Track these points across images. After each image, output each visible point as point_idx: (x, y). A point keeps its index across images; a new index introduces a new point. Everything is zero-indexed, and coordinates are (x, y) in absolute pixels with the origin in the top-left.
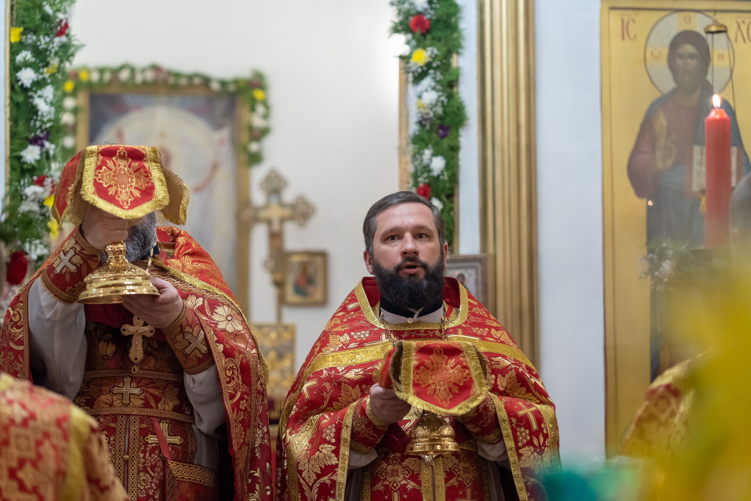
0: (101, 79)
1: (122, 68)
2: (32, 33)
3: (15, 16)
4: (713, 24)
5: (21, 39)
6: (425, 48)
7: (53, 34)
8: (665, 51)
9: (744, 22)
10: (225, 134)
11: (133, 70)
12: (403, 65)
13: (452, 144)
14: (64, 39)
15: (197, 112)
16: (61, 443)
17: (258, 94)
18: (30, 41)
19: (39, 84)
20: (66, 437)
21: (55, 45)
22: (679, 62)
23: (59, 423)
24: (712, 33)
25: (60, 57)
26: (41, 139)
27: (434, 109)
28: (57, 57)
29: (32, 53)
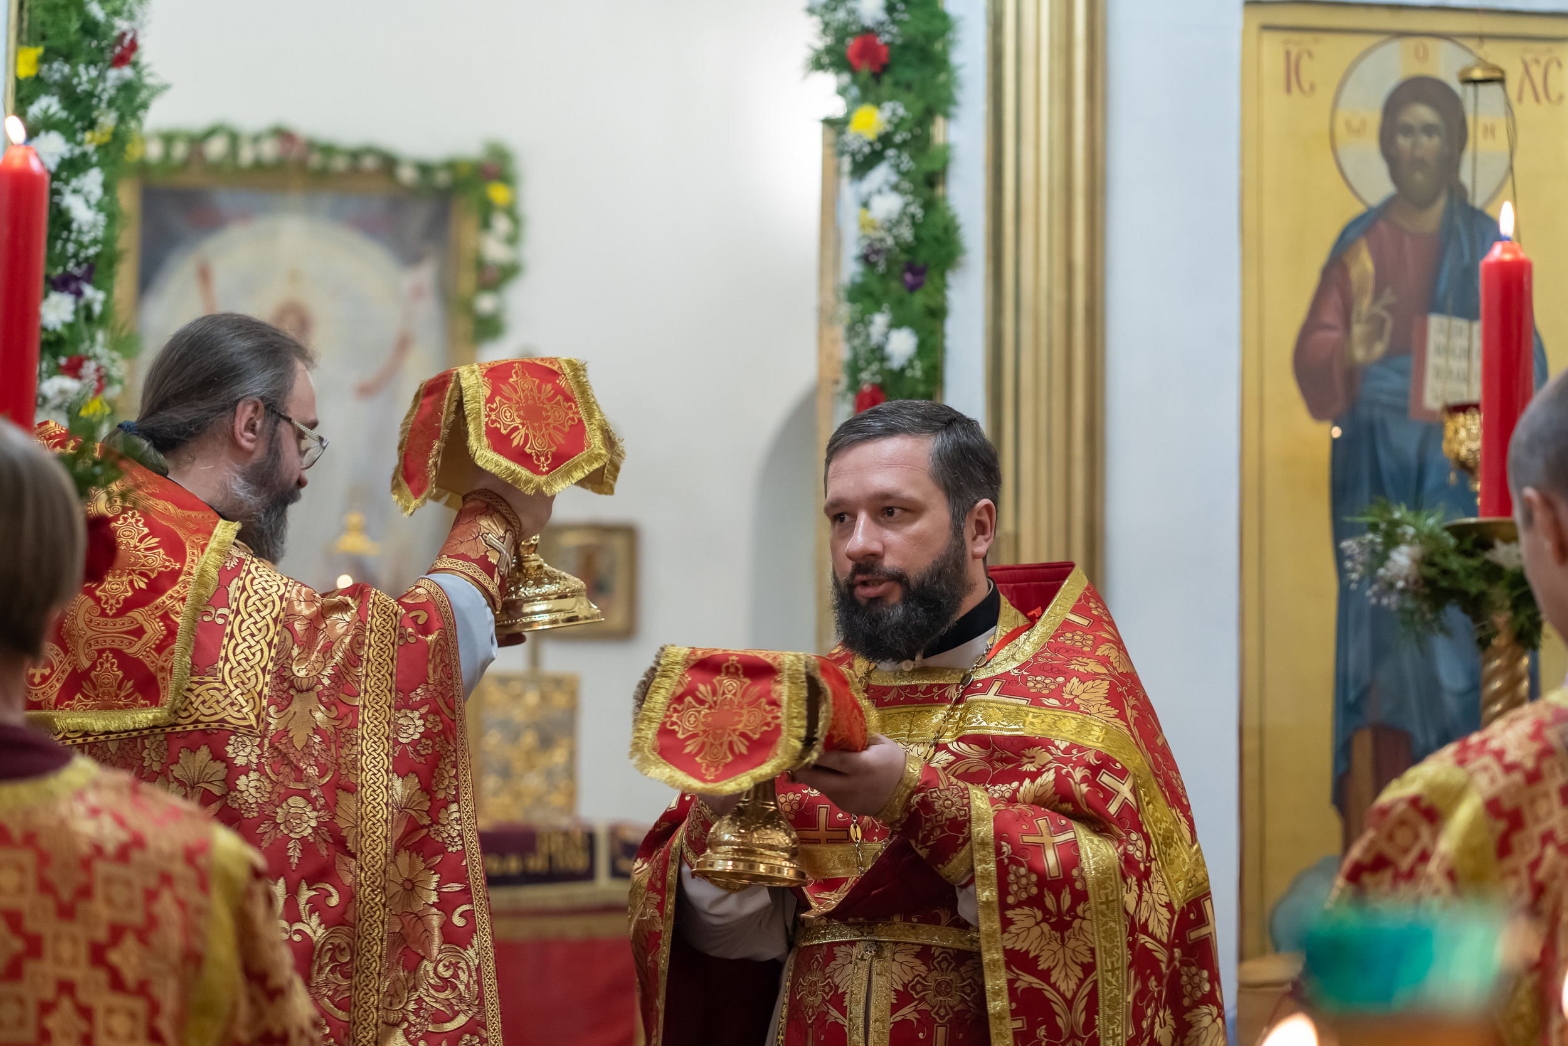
0: (167, 155)
1: (211, 133)
2: (61, 58)
3: (25, 24)
4: (1477, 65)
5: (39, 71)
6: (878, 103)
7: (104, 61)
8: (1374, 119)
9: (1537, 61)
10: (425, 274)
11: (234, 139)
12: (831, 136)
13: (932, 303)
14: (127, 72)
15: (369, 227)
16: (195, 897)
17: (498, 193)
18: (57, 76)
19: (73, 166)
20: (203, 885)
21: (109, 84)
22: (1403, 142)
23: (191, 856)
24: (1476, 82)
25: (118, 109)
26: (76, 279)
27: (895, 231)
28: (113, 109)
29: (60, 101)
